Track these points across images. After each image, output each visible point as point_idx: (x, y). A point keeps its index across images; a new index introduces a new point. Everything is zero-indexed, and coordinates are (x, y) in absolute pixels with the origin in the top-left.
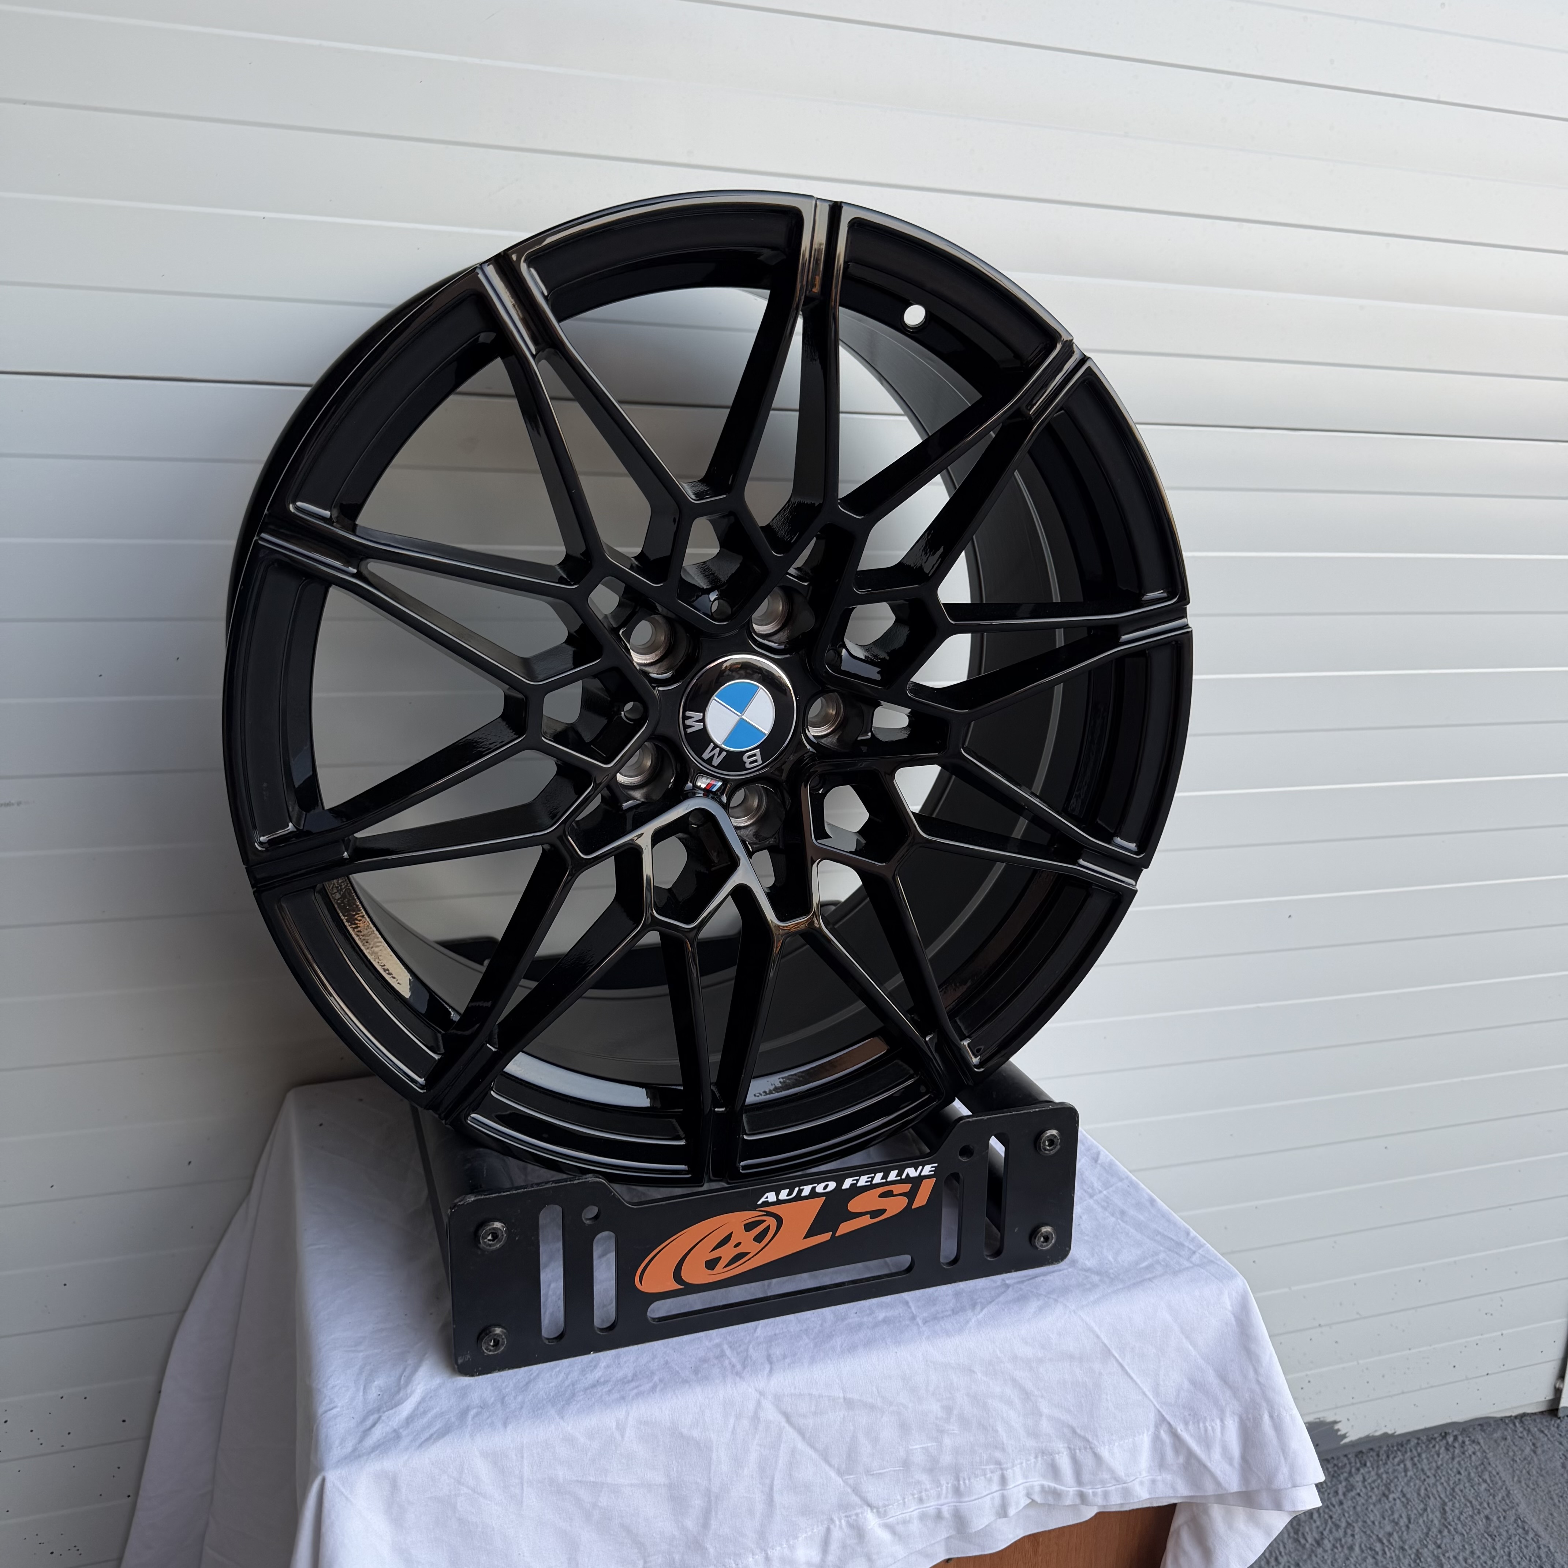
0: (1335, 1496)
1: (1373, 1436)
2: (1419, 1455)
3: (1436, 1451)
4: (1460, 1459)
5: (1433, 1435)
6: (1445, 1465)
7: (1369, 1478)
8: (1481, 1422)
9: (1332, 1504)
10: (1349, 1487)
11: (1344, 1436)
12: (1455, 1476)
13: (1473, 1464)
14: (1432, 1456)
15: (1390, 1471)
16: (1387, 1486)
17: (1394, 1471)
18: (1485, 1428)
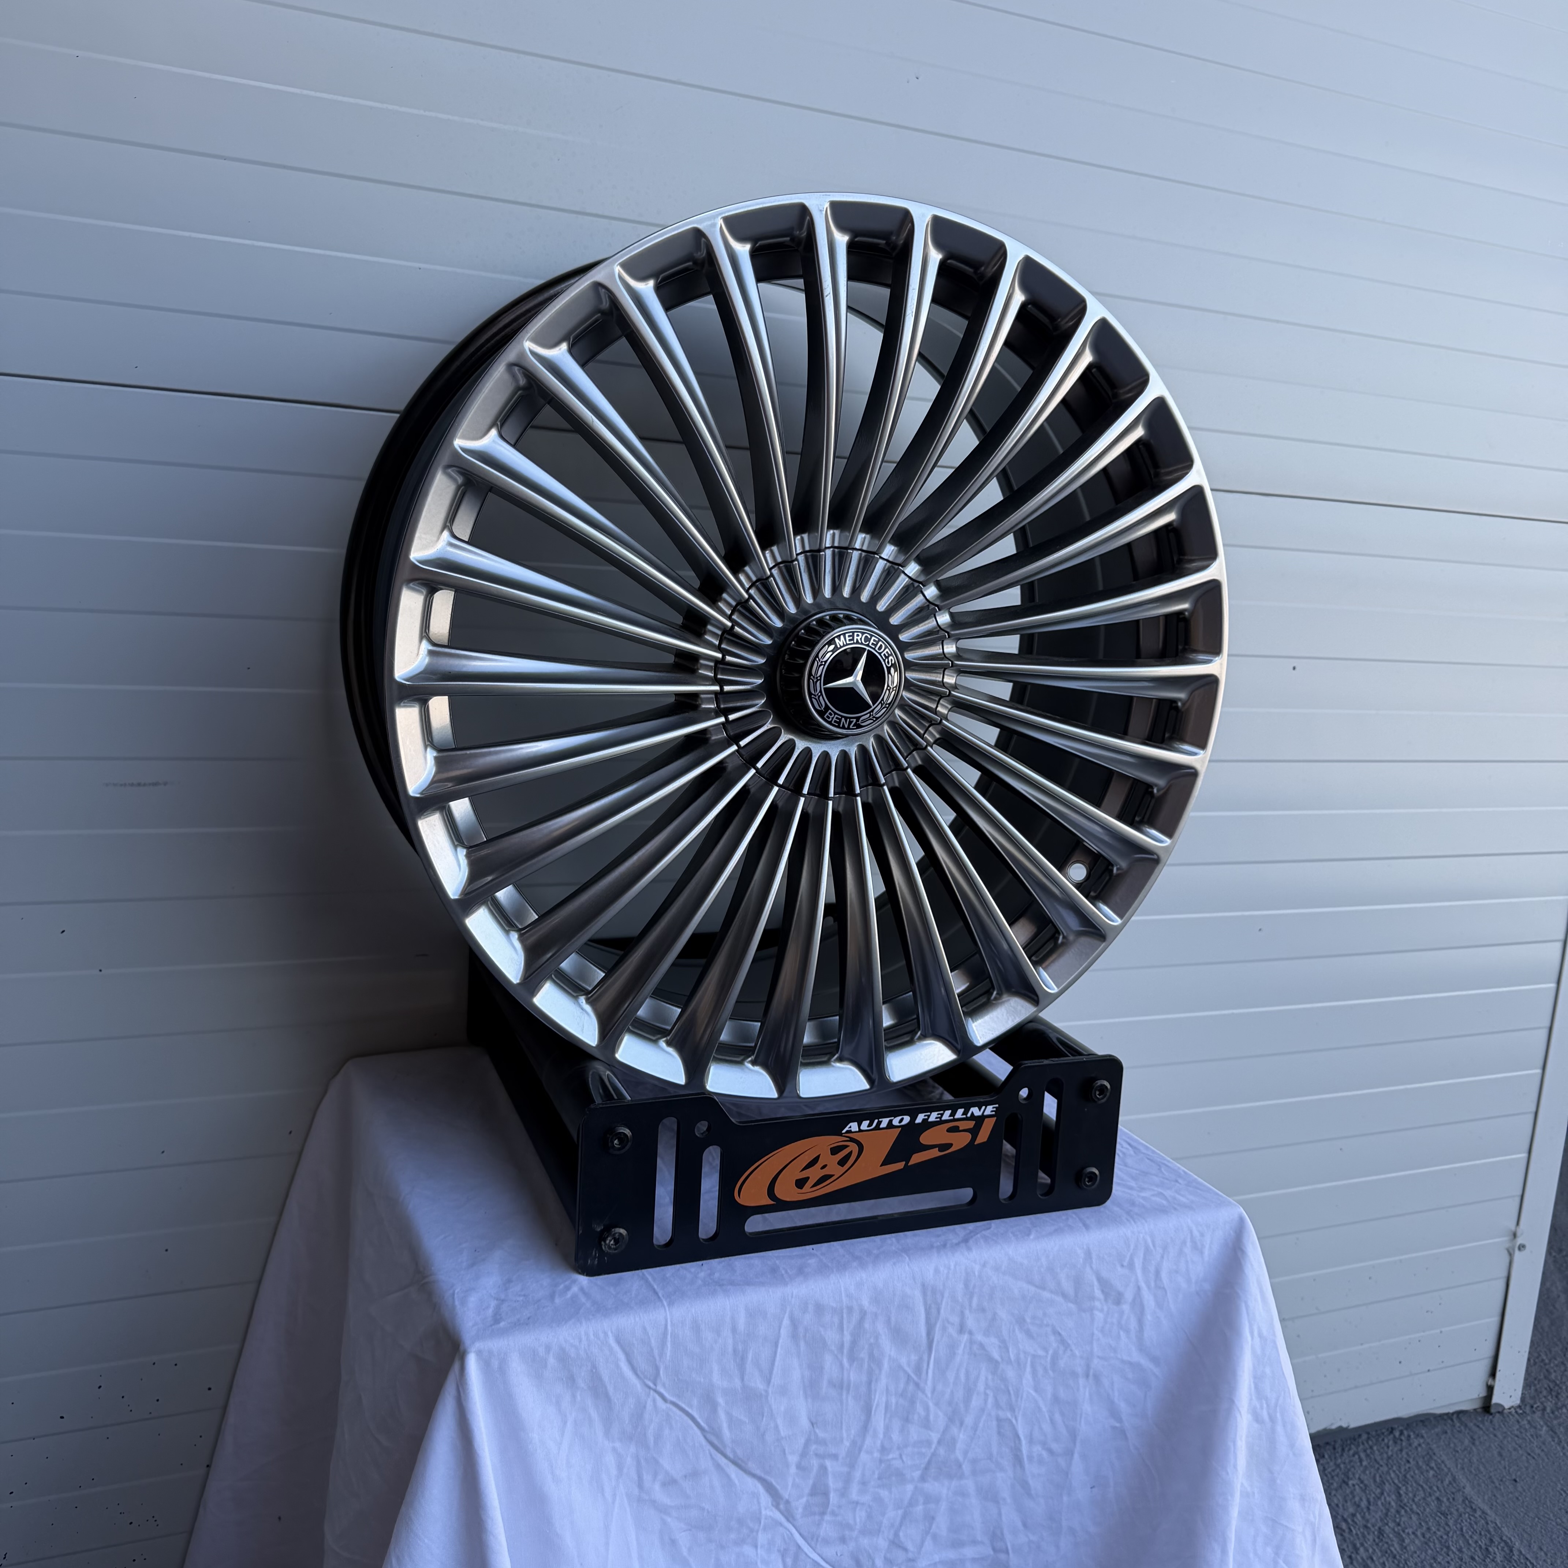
1: (1330, 1429)
2: (1371, 1447)
3: (1385, 1444)
4: (1408, 1450)
5: (1382, 1429)
6: (1395, 1456)
8: (1422, 1418)
12: (1405, 1465)
13: (1420, 1454)
14: (1383, 1448)
15: (1347, 1461)
18: (1426, 1423)
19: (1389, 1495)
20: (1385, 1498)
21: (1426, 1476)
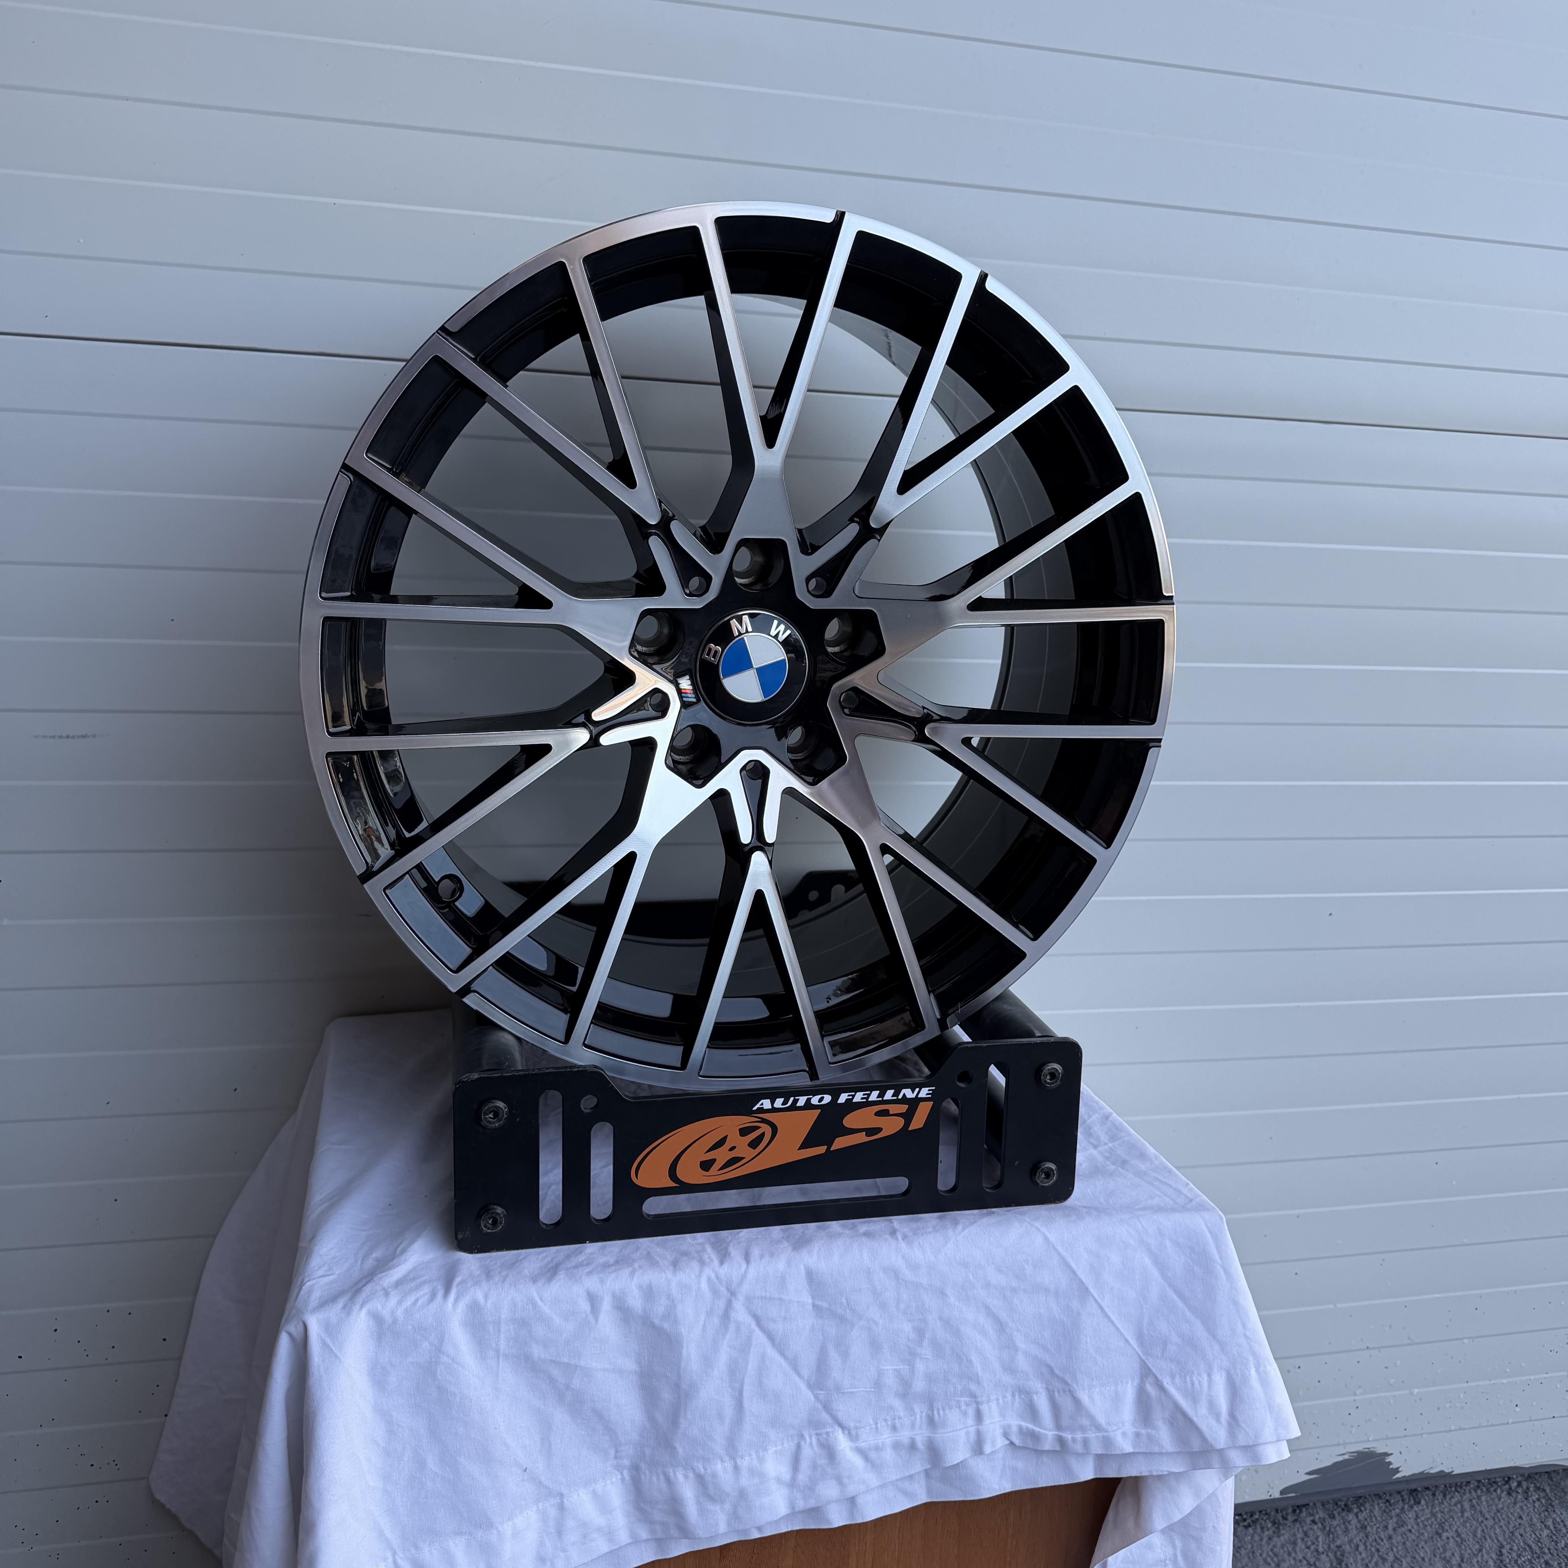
0: (1384, 1531)
1: (1428, 1473)
2: (1479, 1497)
3: (1497, 1495)
4: (1523, 1504)
5: (1495, 1478)
6: (1505, 1509)
7: (1422, 1516)
8: (1548, 1471)
9: (1380, 1537)
10: (1400, 1523)
11: (1397, 1471)
12: (1515, 1520)
13: (1536, 1510)
14: (1493, 1499)
15: (1446, 1510)
16: (1441, 1525)
17: (1450, 1511)
18: (1552, 1475)
19: (1488, 1553)
20: (1482, 1556)
21: (1538, 1535)
